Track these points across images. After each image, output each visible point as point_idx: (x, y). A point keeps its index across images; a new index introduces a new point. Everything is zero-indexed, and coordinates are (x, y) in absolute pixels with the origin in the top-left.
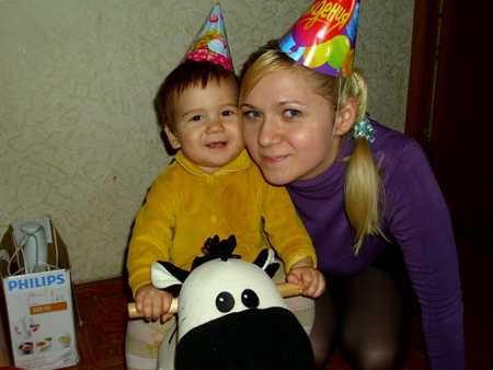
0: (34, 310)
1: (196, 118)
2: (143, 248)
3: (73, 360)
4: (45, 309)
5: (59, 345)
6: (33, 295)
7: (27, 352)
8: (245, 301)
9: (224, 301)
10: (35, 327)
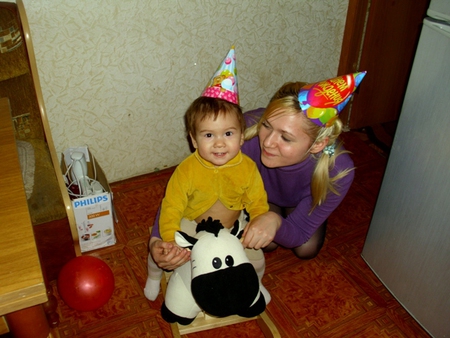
0: (89, 217)
1: (209, 135)
2: (171, 218)
3: (113, 242)
4: (96, 215)
5: (104, 234)
6: (89, 208)
7: (86, 239)
8: (227, 263)
9: (217, 262)
10: (90, 226)
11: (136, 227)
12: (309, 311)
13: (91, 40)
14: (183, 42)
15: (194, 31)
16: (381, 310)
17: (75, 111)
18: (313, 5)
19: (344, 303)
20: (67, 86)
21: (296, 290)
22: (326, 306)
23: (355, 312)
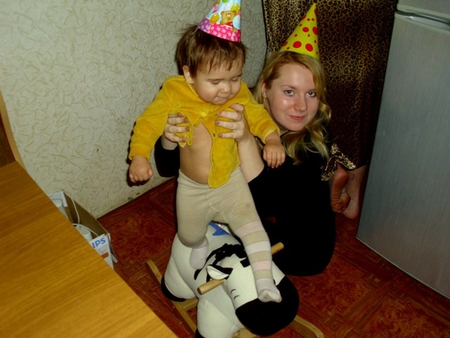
11: (131, 262)
12: (327, 302)
13: (51, 81)
14: (140, 67)
15: (149, 54)
16: (387, 284)
17: (43, 157)
18: (253, 9)
19: (355, 286)
20: (33, 133)
21: (308, 285)
22: (340, 293)
23: (367, 291)
